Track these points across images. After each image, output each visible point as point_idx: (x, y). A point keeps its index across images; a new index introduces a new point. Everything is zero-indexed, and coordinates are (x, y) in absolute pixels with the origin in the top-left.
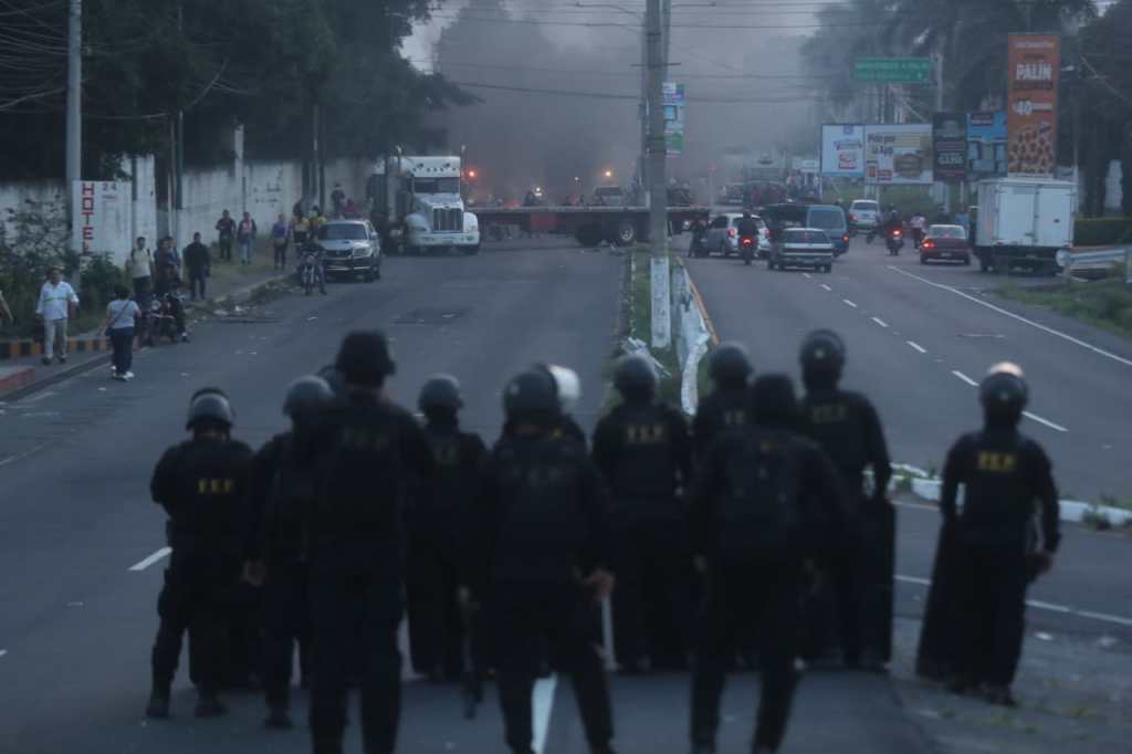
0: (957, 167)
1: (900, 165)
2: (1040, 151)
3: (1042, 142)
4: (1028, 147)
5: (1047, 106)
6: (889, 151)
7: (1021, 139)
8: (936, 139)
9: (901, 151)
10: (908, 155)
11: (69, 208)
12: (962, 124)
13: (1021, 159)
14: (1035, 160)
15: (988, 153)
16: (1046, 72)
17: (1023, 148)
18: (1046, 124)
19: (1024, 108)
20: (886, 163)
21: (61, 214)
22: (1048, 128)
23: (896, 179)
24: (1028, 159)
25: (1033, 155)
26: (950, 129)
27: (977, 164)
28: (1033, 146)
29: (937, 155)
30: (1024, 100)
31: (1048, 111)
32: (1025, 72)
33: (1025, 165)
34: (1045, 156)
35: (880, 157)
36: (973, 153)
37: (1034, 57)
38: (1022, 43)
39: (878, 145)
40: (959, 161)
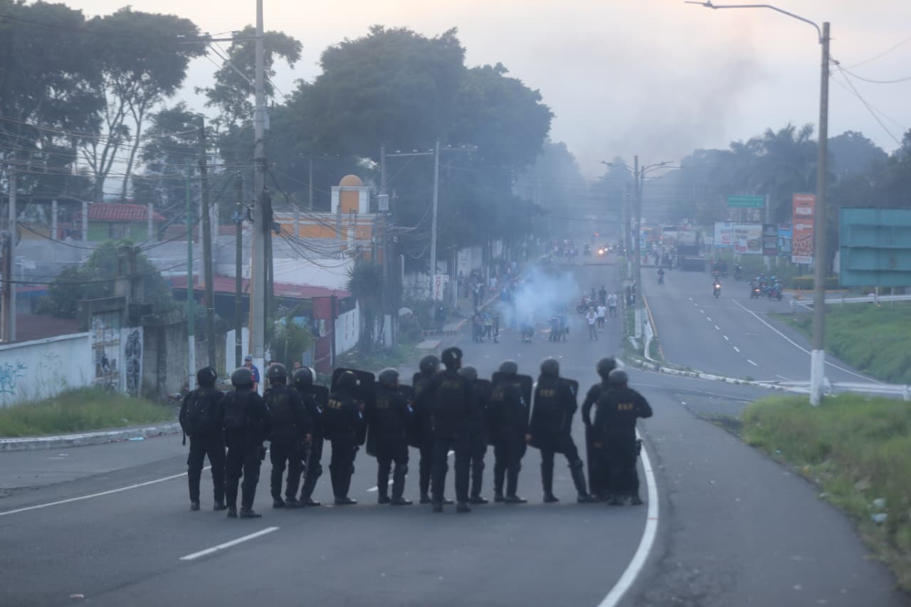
0: (772, 249)
1: (750, 245)
2: (806, 246)
3: (807, 242)
4: (801, 245)
5: (810, 226)
6: (744, 238)
7: (798, 240)
8: (764, 236)
9: (750, 237)
10: (754, 240)
11: (431, 283)
12: (776, 229)
13: (798, 250)
14: (804, 250)
15: (788, 242)
16: (809, 211)
17: (799, 245)
18: (809, 234)
19: (800, 227)
20: (743, 243)
21: (428, 286)
22: (809, 236)
23: (748, 251)
24: (801, 249)
25: (803, 248)
26: (771, 231)
27: (783, 249)
28: (803, 244)
29: (764, 243)
30: (800, 223)
31: (810, 229)
32: (800, 211)
33: (800, 253)
34: (808, 249)
35: (741, 240)
36: (781, 243)
37: (804, 204)
38: (799, 198)
39: (740, 235)
40: (774, 246)
